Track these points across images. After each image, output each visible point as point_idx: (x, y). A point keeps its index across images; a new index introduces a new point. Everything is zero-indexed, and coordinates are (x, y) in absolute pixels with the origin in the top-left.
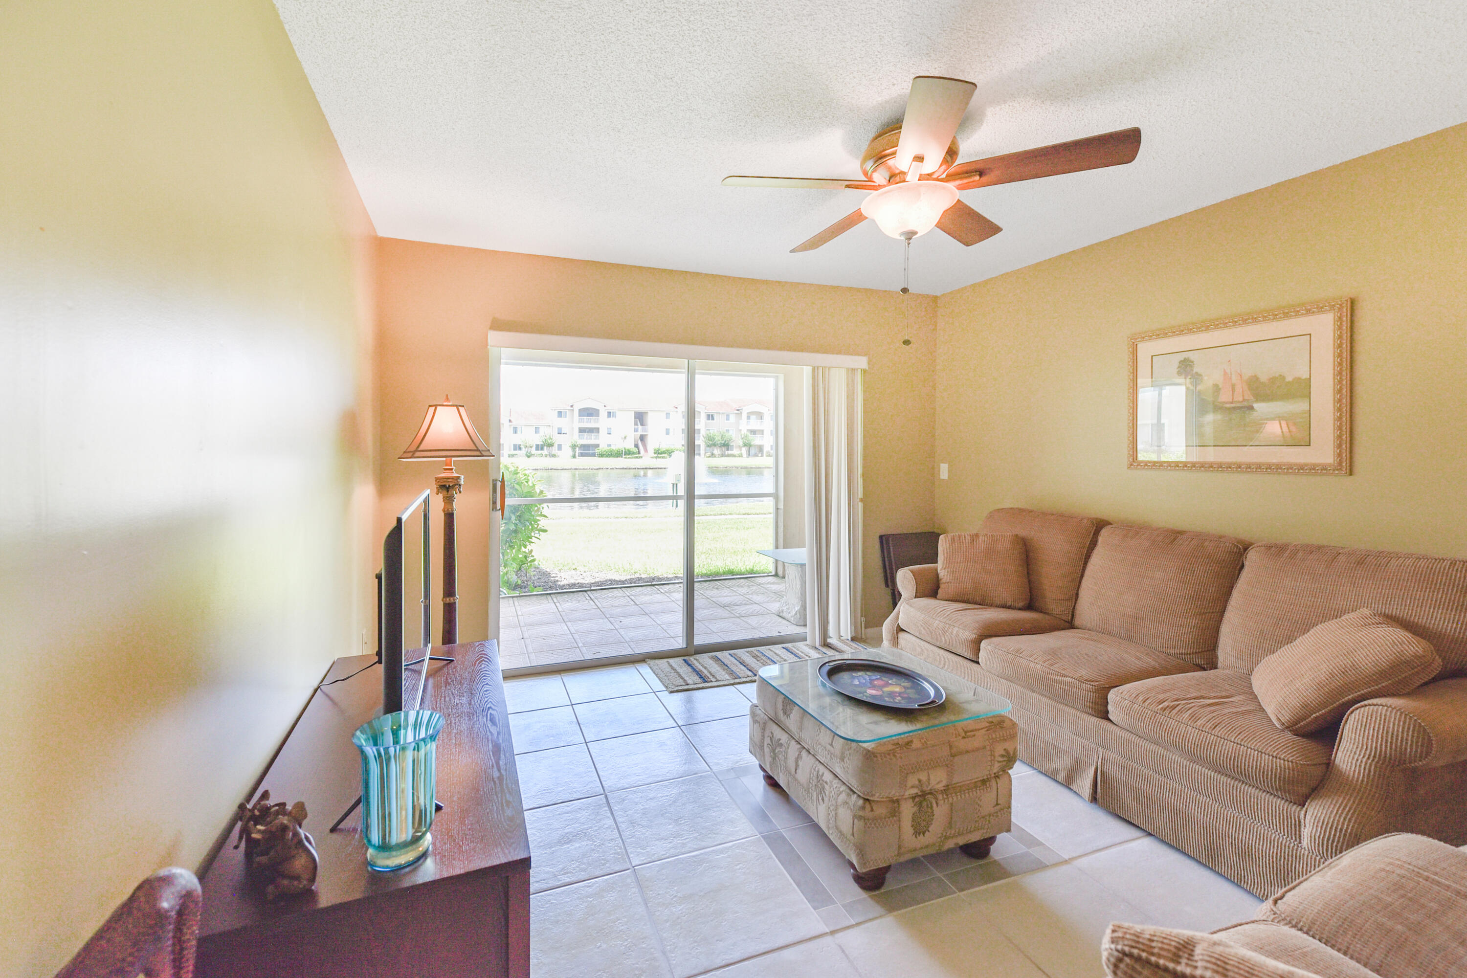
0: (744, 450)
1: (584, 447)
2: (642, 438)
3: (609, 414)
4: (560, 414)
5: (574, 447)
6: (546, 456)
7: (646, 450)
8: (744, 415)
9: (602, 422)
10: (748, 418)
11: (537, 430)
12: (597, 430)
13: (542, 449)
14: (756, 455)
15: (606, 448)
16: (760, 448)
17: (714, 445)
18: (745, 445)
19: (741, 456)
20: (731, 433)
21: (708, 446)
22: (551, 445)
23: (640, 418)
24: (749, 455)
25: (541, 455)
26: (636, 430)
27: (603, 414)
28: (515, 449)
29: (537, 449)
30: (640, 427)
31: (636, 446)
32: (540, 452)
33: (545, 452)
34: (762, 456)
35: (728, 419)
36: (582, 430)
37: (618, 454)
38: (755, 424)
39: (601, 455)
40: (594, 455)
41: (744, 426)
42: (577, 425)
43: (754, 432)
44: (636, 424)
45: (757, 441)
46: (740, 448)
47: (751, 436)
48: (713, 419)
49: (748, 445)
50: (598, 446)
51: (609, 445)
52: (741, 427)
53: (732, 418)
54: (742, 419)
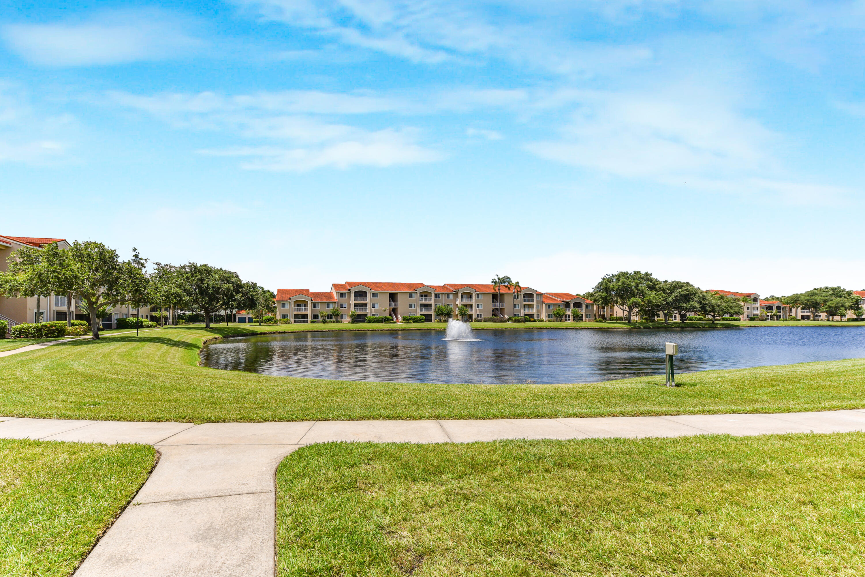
0: (460, 318)
1: (359, 316)
2: (394, 311)
3: (374, 295)
4: (342, 295)
5: (352, 316)
6: (334, 322)
7: (397, 318)
8: (460, 295)
9: (369, 300)
10: (462, 297)
11: (328, 306)
12: (366, 305)
13: (331, 318)
14: (467, 321)
15: (372, 317)
16: (471, 316)
17: (442, 314)
18: (461, 314)
20: (451, 306)
21: (438, 315)
22: (338, 315)
23: (393, 297)
25: (331, 322)
26: (390, 305)
27: (369, 295)
28: (314, 318)
29: (328, 318)
30: (392, 303)
31: (390, 315)
32: (330, 320)
33: (334, 319)
34: (472, 321)
35: (448, 297)
36: (356, 305)
37: (380, 321)
38: (466, 301)
39: (369, 322)
40: (364, 321)
41: (459, 302)
42: (352, 302)
43: (465, 305)
44: (390, 301)
45: (469, 311)
47: (465, 308)
48: (439, 297)
49: (463, 314)
50: (366, 315)
51: (373, 315)
52: (457, 302)
53: (451, 296)
54: (458, 297)
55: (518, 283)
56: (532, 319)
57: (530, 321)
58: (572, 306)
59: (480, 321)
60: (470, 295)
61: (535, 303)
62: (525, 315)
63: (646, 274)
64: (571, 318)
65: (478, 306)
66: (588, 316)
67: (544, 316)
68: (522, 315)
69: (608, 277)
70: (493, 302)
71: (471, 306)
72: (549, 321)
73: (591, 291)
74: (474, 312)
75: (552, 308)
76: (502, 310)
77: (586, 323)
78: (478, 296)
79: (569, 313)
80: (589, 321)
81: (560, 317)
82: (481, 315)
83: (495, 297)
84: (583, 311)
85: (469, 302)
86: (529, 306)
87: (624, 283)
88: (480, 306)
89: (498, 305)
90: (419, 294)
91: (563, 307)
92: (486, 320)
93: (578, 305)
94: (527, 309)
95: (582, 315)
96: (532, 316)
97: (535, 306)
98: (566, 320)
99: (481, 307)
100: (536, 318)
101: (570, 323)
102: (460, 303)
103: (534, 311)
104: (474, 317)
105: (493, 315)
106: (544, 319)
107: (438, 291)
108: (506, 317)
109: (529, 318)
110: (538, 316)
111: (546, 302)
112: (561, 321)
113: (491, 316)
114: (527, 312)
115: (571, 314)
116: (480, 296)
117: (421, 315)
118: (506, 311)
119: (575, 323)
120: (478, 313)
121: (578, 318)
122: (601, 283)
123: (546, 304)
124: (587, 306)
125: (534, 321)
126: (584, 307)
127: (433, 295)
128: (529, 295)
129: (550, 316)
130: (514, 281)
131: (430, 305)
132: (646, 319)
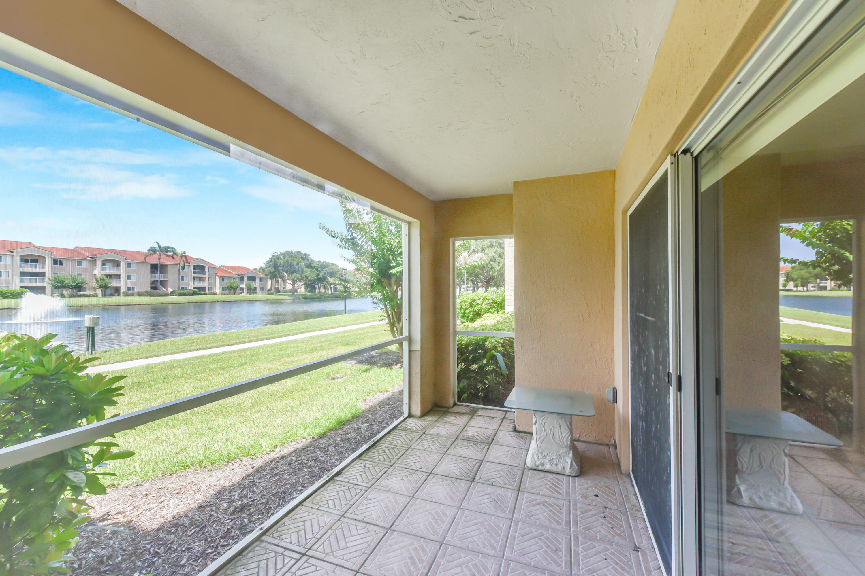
0: (99, 292)
8: (99, 263)
10: (103, 265)
14: (112, 295)
16: (117, 289)
17: (64, 287)
18: (100, 287)
19: (96, 296)
20: (83, 276)
21: (56, 288)
24: (104, 295)
34: (119, 295)
35: (79, 265)
38: (110, 270)
41: (98, 271)
43: (110, 276)
45: (114, 283)
46: (95, 289)
47: (107, 280)
48: (60, 264)
49: (104, 287)
52: (95, 272)
53: (84, 264)
54: (96, 265)
55: (184, 253)
56: (203, 293)
57: (200, 294)
58: (246, 279)
59: (132, 295)
60: (117, 264)
61: (207, 276)
62: (194, 288)
63: (305, 255)
64: (245, 291)
65: (129, 277)
66: (261, 289)
67: (217, 289)
68: (191, 288)
69: (276, 254)
70: (152, 272)
71: (118, 277)
72: (222, 294)
73: (263, 266)
74: (122, 284)
75: (226, 281)
76: (163, 283)
77: (260, 295)
78: (129, 265)
79: (243, 286)
80: (262, 294)
81: (233, 289)
82: (133, 288)
83: (154, 268)
84: (256, 284)
85: (114, 272)
86: (200, 279)
87: (288, 261)
88: (132, 277)
89: (158, 277)
90: (18, 259)
91: (237, 280)
92: (140, 294)
93: (252, 279)
94: (197, 281)
95: (255, 288)
96: (203, 289)
97: (207, 279)
98: (241, 293)
99: (133, 279)
100: (207, 291)
101: (245, 296)
102: (99, 273)
103: (205, 284)
104: (123, 290)
105: (152, 288)
106: (217, 292)
107: (58, 256)
108: (170, 290)
109: (199, 291)
110: (210, 289)
111: (219, 275)
112: (234, 294)
113: (149, 289)
114: (198, 284)
115: (245, 287)
116: (132, 265)
117: (21, 287)
118: (169, 283)
119: (249, 295)
120: (129, 285)
121: (252, 291)
122: (271, 260)
123: (220, 277)
124: (261, 280)
125: (206, 294)
126: (257, 280)
127: (49, 262)
128: (199, 268)
129: (223, 289)
130: (179, 251)
131: (43, 275)
132: (309, 292)
